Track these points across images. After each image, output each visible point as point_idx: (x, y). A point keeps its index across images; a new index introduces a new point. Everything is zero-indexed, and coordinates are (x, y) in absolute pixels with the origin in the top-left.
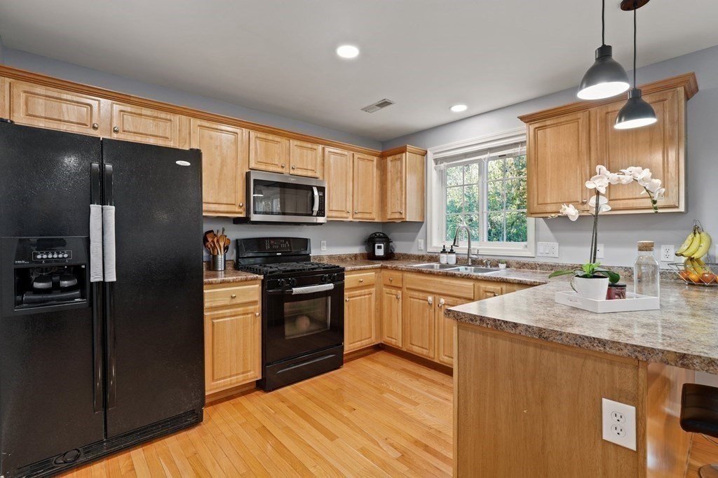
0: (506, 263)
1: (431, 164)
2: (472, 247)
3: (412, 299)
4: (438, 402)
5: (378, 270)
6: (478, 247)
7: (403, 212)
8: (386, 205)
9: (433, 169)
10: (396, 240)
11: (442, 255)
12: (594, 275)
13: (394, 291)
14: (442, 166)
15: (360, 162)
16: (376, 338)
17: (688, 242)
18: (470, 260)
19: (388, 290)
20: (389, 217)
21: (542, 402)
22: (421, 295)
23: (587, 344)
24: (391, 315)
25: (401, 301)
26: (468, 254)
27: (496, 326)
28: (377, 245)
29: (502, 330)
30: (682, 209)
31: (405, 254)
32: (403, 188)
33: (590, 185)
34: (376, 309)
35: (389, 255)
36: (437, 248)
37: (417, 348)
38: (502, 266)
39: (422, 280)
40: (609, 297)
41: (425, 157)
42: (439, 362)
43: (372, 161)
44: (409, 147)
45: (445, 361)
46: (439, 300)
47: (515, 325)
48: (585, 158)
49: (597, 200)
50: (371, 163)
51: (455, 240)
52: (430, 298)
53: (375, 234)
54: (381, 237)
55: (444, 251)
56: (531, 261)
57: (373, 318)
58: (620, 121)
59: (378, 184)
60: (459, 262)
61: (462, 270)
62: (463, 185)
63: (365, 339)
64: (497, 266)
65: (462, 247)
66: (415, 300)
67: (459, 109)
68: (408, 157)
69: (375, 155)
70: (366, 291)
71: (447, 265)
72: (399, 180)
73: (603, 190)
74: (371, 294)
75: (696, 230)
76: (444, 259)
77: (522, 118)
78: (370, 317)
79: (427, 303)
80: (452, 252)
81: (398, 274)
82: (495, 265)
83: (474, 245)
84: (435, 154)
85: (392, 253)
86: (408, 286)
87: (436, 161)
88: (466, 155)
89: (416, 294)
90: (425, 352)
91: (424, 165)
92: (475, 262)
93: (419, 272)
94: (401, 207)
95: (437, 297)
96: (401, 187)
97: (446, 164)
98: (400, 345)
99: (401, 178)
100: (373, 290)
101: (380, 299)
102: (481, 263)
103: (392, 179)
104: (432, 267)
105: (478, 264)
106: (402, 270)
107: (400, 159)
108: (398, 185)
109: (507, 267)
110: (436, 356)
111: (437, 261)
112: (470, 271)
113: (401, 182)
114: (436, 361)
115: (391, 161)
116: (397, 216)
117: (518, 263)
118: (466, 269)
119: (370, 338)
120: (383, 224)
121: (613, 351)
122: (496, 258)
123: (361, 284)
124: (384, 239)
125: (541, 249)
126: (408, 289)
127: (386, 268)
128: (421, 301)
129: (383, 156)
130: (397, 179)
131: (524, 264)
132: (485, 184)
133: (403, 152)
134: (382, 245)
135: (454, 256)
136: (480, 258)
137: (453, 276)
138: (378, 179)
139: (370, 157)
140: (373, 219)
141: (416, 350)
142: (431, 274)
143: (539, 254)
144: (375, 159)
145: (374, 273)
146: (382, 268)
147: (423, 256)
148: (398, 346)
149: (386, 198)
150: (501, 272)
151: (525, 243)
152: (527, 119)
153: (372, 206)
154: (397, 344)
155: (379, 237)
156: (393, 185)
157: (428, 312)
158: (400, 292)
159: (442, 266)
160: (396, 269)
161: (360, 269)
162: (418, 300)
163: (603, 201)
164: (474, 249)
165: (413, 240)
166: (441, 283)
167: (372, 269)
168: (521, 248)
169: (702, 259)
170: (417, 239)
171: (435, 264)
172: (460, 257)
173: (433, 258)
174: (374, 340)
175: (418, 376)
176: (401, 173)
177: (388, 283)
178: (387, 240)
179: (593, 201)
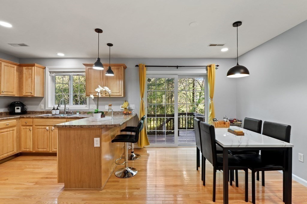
0: (79, 112)
1: (48, 73)
2: (66, 107)
3: (38, 129)
4: (52, 165)
5: (18, 119)
6: (68, 107)
7: (33, 93)
8: (22, 89)
9: (49, 75)
10: (28, 105)
11: (53, 111)
12: (97, 112)
13: (28, 127)
14: (53, 75)
15: (6, 67)
16: (17, 150)
17: (124, 104)
18: (65, 112)
19: (24, 127)
20: (24, 94)
21: (82, 143)
22: (43, 127)
23: (91, 127)
24: (26, 138)
25: (32, 131)
26: (65, 110)
27: (70, 127)
28: (16, 108)
29: (72, 128)
30: (122, 96)
31: (33, 111)
32: (33, 82)
33: (96, 90)
34: (17, 137)
35: (24, 112)
36: (50, 108)
37: (41, 149)
38: (78, 113)
39: (43, 121)
40: (102, 117)
41: (45, 70)
42: (52, 152)
43: (14, 67)
44: (36, 64)
45: (54, 151)
46: (52, 128)
47: (75, 126)
48: (102, 80)
49: (98, 94)
50: (13, 68)
51: (59, 105)
52: (47, 128)
53: (15, 102)
54: (19, 104)
55: (54, 109)
56: (88, 111)
57: (15, 141)
58: (106, 73)
59: (17, 79)
60: (60, 113)
61: (62, 115)
62: (63, 83)
63: (10, 152)
64: (76, 113)
65: (62, 107)
66: (40, 130)
67: (61, 55)
68: (35, 69)
69: (16, 65)
70: (11, 129)
71: (56, 115)
72: (30, 78)
73: (99, 92)
74: (14, 130)
75: (126, 101)
76: (54, 112)
77: (84, 64)
78: (13, 141)
79: (46, 130)
80: (57, 109)
81: (31, 120)
82: (75, 113)
83: (67, 106)
84: (49, 69)
85: (26, 111)
86: (36, 124)
87: (50, 72)
88: (64, 72)
89: (41, 127)
90: (45, 150)
91: (44, 73)
92: (67, 113)
93: (42, 118)
94: (32, 90)
95: (51, 127)
96: (32, 82)
97: (55, 74)
98: (32, 150)
99: (32, 77)
100: (15, 128)
101: (19, 132)
102: (70, 113)
103: (26, 77)
104: (48, 115)
105: (69, 113)
106: (32, 118)
107: (31, 69)
108: (30, 80)
109: (80, 114)
110: (50, 150)
111: (50, 113)
112: (66, 116)
113: (32, 79)
114: (50, 152)
115: (26, 69)
116: (29, 94)
117: (83, 112)
118: (64, 115)
119: (13, 151)
120: (20, 97)
121: (95, 127)
122: (76, 111)
123: (7, 126)
124: (21, 105)
125: (91, 107)
126: (36, 125)
127: (23, 118)
128: (43, 130)
129: (20, 66)
130: (29, 77)
131: (85, 112)
132: (72, 84)
133: (33, 66)
134: (20, 107)
135: (58, 111)
136: (69, 111)
137: (58, 118)
138: (17, 76)
139: (13, 66)
140: (14, 95)
141: (41, 150)
142: (48, 118)
143: (90, 109)
144: (16, 67)
145: (16, 120)
146: (20, 118)
147: (43, 112)
148: (30, 151)
149: (22, 85)
150: (78, 115)
151: (86, 105)
152: (86, 65)
153: (14, 89)
154: (30, 150)
155: (17, 103)
156: (26, 80)
157: (46, 133)
158: (31, 127)
159: (53, 115)
160: (29, 118)
161: (7, 119)
162: (41, 129)
163: (100, 94)
164: (67, 108)
165: (38, 105)
166: (52, 121)
167: (15, 118)
168: (85, 107)
169: (127, 108)
170: (40, 104)
171: (50, 114)
172: (61, 111)
173: (49, 112)
174: (16, 151)
175: (41, 160)
176: (32, 75)
177: (25, 124)
178: (22, 105)
179: (97, 94)
